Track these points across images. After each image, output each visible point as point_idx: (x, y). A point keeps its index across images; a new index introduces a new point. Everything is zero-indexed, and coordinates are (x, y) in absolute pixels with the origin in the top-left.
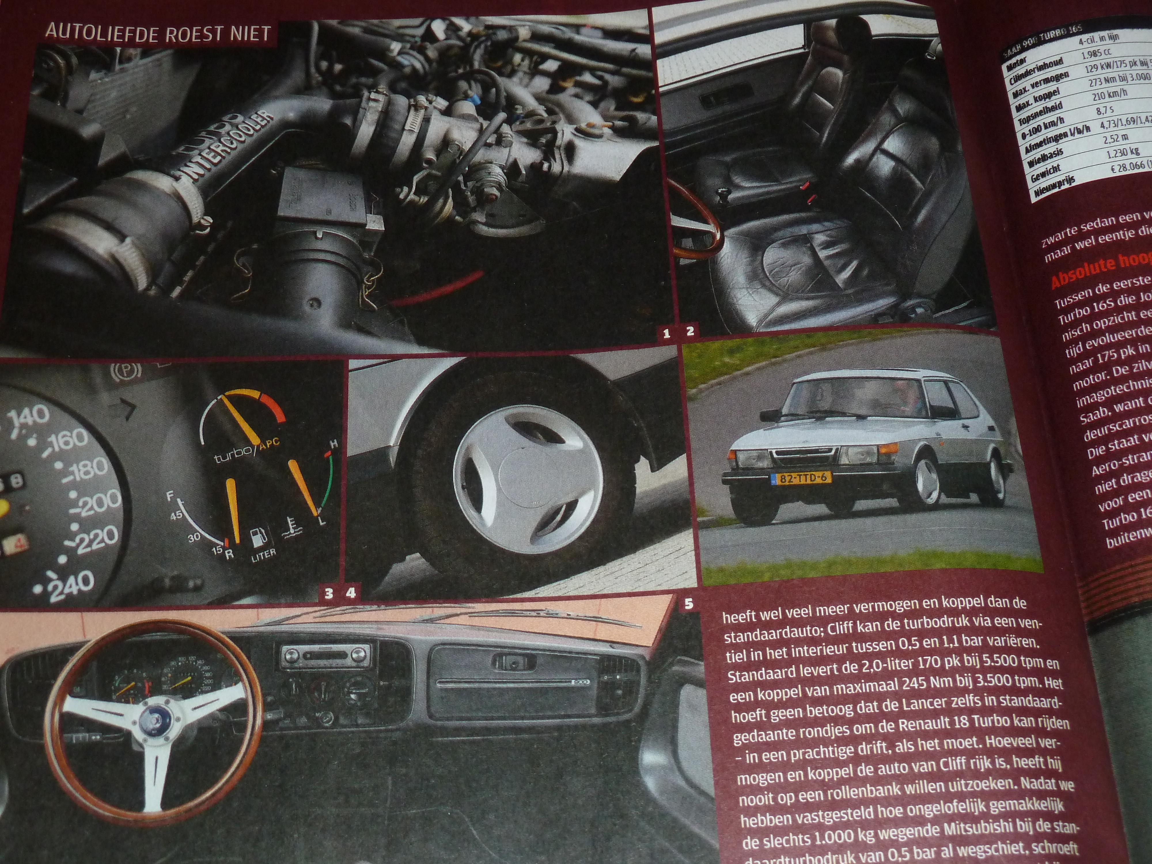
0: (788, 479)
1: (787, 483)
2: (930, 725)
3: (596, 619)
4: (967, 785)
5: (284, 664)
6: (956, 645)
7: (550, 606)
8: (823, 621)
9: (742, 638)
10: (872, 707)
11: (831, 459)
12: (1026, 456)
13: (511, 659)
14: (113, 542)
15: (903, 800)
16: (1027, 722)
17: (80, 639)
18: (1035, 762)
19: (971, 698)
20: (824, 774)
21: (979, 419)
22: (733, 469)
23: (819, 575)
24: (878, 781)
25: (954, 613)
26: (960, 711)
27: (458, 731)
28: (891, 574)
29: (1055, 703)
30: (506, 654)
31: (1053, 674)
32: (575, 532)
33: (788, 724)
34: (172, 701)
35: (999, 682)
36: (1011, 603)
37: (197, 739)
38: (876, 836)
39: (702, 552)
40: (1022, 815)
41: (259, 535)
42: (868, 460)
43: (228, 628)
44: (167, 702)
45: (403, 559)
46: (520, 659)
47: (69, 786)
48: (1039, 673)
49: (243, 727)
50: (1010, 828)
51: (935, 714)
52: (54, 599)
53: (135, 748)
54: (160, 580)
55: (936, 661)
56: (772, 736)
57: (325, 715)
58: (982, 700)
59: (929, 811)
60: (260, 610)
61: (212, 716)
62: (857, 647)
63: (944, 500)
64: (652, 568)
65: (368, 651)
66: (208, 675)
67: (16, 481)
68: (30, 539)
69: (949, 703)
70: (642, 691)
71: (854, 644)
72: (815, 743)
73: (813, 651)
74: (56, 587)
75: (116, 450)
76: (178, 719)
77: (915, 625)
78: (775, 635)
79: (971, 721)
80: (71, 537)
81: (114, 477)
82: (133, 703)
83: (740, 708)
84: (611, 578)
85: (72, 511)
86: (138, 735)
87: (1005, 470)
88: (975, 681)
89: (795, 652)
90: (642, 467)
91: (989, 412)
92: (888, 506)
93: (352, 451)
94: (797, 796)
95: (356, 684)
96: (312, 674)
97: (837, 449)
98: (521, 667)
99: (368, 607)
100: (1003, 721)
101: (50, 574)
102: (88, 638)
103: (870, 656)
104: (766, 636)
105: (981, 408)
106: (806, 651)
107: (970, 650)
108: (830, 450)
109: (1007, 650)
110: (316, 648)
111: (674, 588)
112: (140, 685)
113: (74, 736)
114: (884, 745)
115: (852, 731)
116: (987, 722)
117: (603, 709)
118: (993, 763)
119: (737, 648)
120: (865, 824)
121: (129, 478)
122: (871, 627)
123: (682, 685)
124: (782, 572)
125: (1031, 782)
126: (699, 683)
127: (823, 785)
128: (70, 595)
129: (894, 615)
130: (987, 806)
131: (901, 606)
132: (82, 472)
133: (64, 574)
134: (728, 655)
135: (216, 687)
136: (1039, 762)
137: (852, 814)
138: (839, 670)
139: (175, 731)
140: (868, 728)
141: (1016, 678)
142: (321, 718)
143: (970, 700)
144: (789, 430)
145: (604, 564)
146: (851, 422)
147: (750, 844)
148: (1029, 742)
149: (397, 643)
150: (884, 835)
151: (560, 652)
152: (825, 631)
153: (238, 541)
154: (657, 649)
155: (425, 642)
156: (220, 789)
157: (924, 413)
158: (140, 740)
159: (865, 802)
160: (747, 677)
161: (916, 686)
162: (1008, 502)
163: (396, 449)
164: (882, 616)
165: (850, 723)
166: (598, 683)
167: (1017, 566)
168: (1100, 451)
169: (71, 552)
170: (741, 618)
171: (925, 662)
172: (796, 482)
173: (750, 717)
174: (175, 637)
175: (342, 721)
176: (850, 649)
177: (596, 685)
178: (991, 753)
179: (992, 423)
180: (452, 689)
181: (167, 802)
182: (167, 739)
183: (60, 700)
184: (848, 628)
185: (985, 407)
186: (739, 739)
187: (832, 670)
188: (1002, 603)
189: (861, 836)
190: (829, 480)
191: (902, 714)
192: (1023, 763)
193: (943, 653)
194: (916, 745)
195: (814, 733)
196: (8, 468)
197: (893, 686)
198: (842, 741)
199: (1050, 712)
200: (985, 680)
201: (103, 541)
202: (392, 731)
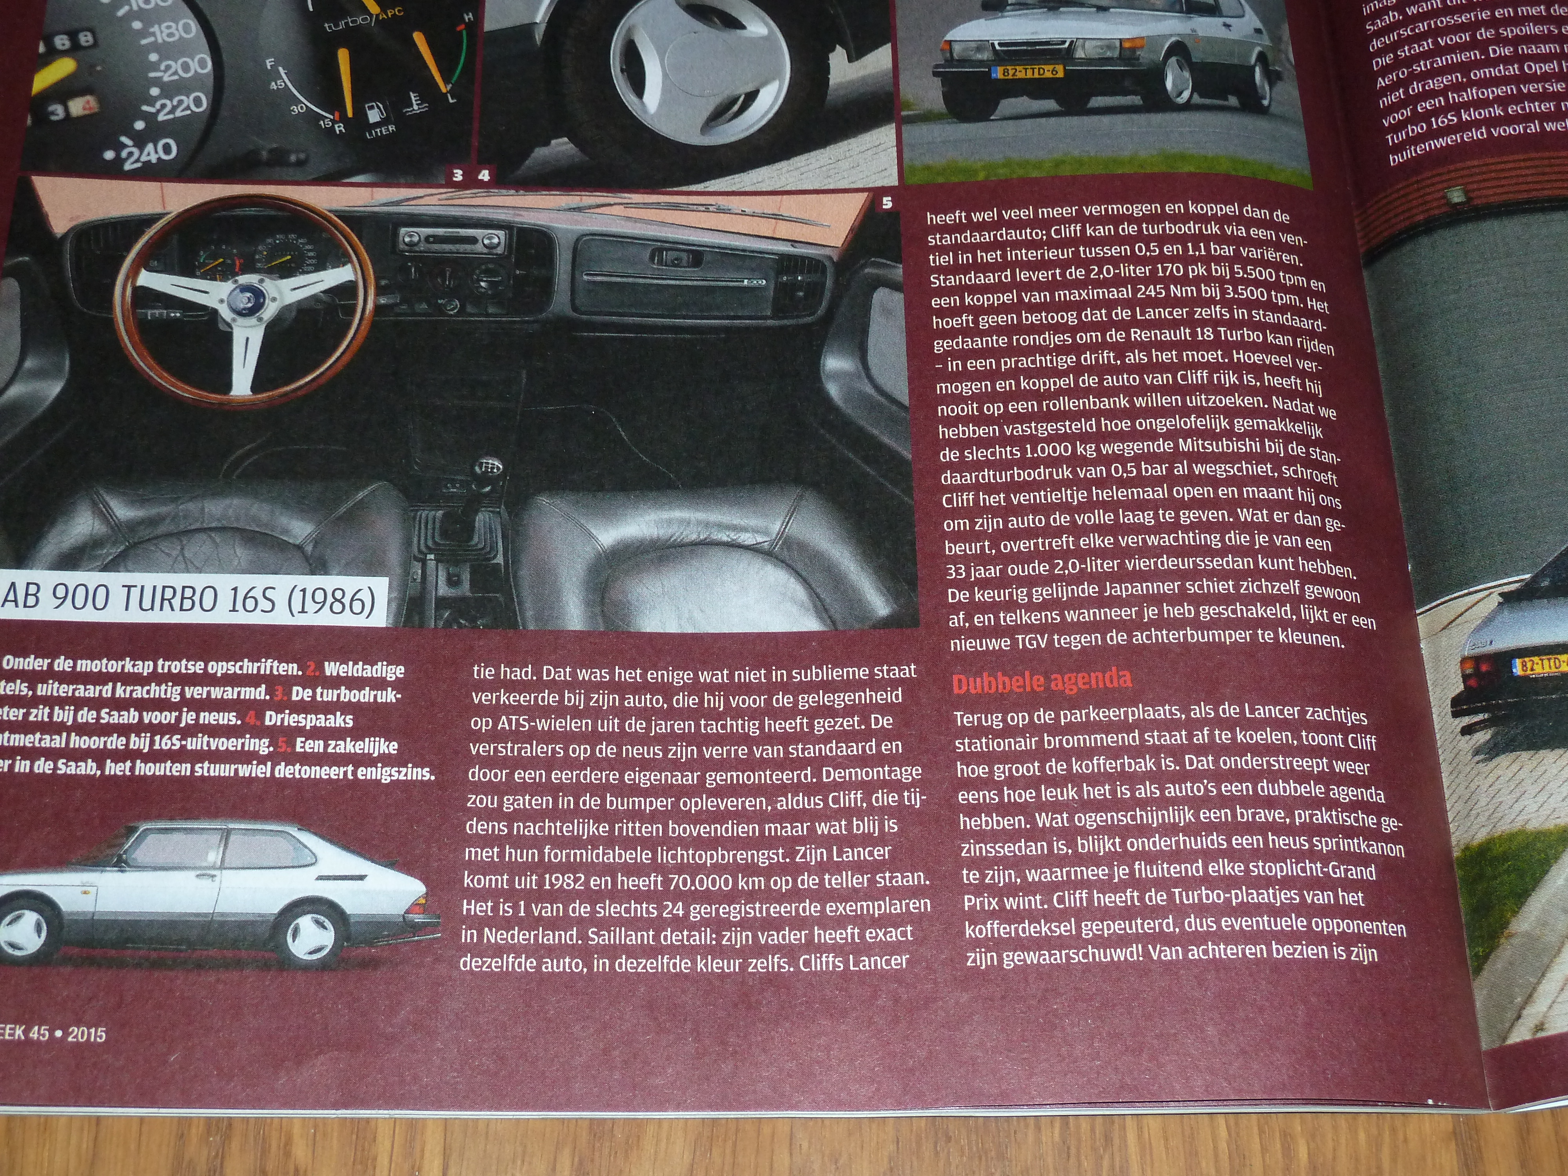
0: (1011, 72)
1: (1010, 77)
2: (1168, 335)
3: (776, 217)
4: (1207, 400)
5: (402, 246)
6: (1203, 253)
7: (722, 201)
8: (1046, 224)
9: (948, 240)
10: (1100, 315)
11: (1064, 52)
12: (1298, 66)
13: (672, 255)
14: (201, 110)
15: (1132, 413)
16: (1282, 340)
17: (159, 210)
18: (1291, 382)
19: (1218, 309)
20: (1039, 384)
21: (1244, 19)
22: (946, 61)
23: (1044, 174)
24: (1102, 392)
25: (1203, 219)
26: (1203, 323)
27: (606, 327)
28: (1130, 176)
29: (1319, 326)
30: (667, 250)
31: (1318, 296)
32: (754, 124)
33: (998, 330)
34: (267, 280)
35: (1252, 295)
36: (1271, 215)
37: (296, 320)
38: (1098, 450)
39: (906, 151)
40: (1273, 436)
41: (376, 109)
42: (1109, 54)
43: (335, 206)
44: (261, 281)
45: (547, 143)
46: (684, 256)
47: (142, 364)
48: (1302, 292)
49: (352, 311)
50: (1257, 447)
51: (1174, 324)
52: (128, 167)
53: (222, 327)
54: (256, 152)
55: (1178, 268)
56: (979, 343)
57: (450, 302)
58: (1231, 312)
59: (1161, 425)
60: (375, 189)
61: (314, 297)
62: (1085, 251)
63: (1196, 99)
64: (844, 165)
65: (503, 238)
66: (311, 254)
67: (85, 39)
68: (101, 101)
69: (1191, 314)
70: (827, 294)
71: (1081, 249)
72: (1030, 351)
73: (1032, 255)
74: (131, 154)
75: (207, 12)
76: (274, 299)
77: (1156, 230)
78: (987, 237)
79: (1217, 334)
80: (151, 101)
81: (203, 41)
82: (221, 281)
83: (942, 313)
84: (795, 173)
85: (152, 75)
86: (226, 313)
87: (1273, 77)
88: (1224, 292)
89: (1011, 256)
90: (838, 58)
91: (1257, 13)
92: (1130, 103)
93: (489, 25)
94: (1006, 407)
95: (488, 272)
96: (435, 258)
97: (1072, 42)
98: (684, 263)
99: (504, 192)
100: (1255, 336)
101: (124, 139)
102: (168, 209)
103: (1101, 262)
104: (977, 238)
105: (1247, 8)
106: (1023, 254)
107: (1219, 260)
108: (1064, 42)
109: (1264, 263)
110: (440, 231)
111: (870, 186)
112: (229, 262)
113: (149, 312)
114: (1112, 355)
115: (1074, 339)
116: (1235, 336)
117: (779, 311)
118: (1240, 378)
119: (942, 250)
120: (1085, 438)
121: (222, 43)
122: (1102, 231)
123: (875, 288)
124: (1001, 171)
125: (1284, 403)
126: (894, 286)
127: (1038, 396)
128: (148, 163)
129: (1131, 219)
130: (1231, 423)
131: (1138, 210)
132: (164, 35)
133: (140, 141)
134: (931, 257)
135: (320, 266)
136: (1296, 383)
137: (1070, 426)
138: (1063, 274)
139: (270, 311)
140: (1095, 336)
141: (1273, 293)
142: (445, 305)
143: (1217, 311)
144: (1016, 20)
145: (788, 158)
146: (1090, 13)
147: (949, 455)
148: (1285, 361)
149: (537, 231)
150: (1106, 449)
151: (731, 249)
152: (1048, 234)
153: (350, 114)
154: (847, 250)
155: (572, 231)
156: (322, 374)
157: (1178, 7)
158: (228, 320)
159: (1086, 414)
160: (953, 281)
161: (1153, 294)
162: (1273, 109)
163: (543, 27)
164: (1117, 220)
165: (1073, 331)
166: (776, 284)
167: (1281, 178)
168: (1388, 59)
169: (150, 118)
170: (949, 219)
171: (1165, 269)
172: (1021, 75)
173: (954, 323)
174: (273, 213)
175: (469, 309)
176: (1076, 253)
177: (772, 286)
178: (1239, 368)
179: (1259, 25)
180: (602, 283)
181: (257, 385)
182: (260, 319)
183: (134, 273)
184: (1075, 231)
185: (1252, 7)
186: (940, 346)
187: (1054, 275)
188: (1259, 214)
189: (1080, 450)
190: (1061, 74)
191: (1134, 323)
192: (1276, 382)
193: (1186, 260)
194: (1150, 356)
195: (1029, 340)
196: (76, 25)
197: (1126, 293)
198: (1062, 350)
199: (1312, 334)
200: (1235, 291)
201: (188, 108)
202: (527, 322)
